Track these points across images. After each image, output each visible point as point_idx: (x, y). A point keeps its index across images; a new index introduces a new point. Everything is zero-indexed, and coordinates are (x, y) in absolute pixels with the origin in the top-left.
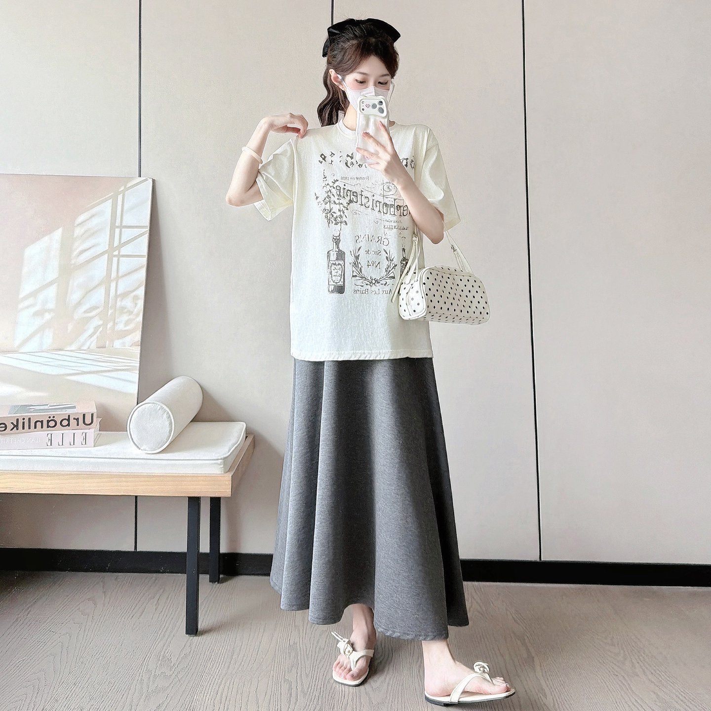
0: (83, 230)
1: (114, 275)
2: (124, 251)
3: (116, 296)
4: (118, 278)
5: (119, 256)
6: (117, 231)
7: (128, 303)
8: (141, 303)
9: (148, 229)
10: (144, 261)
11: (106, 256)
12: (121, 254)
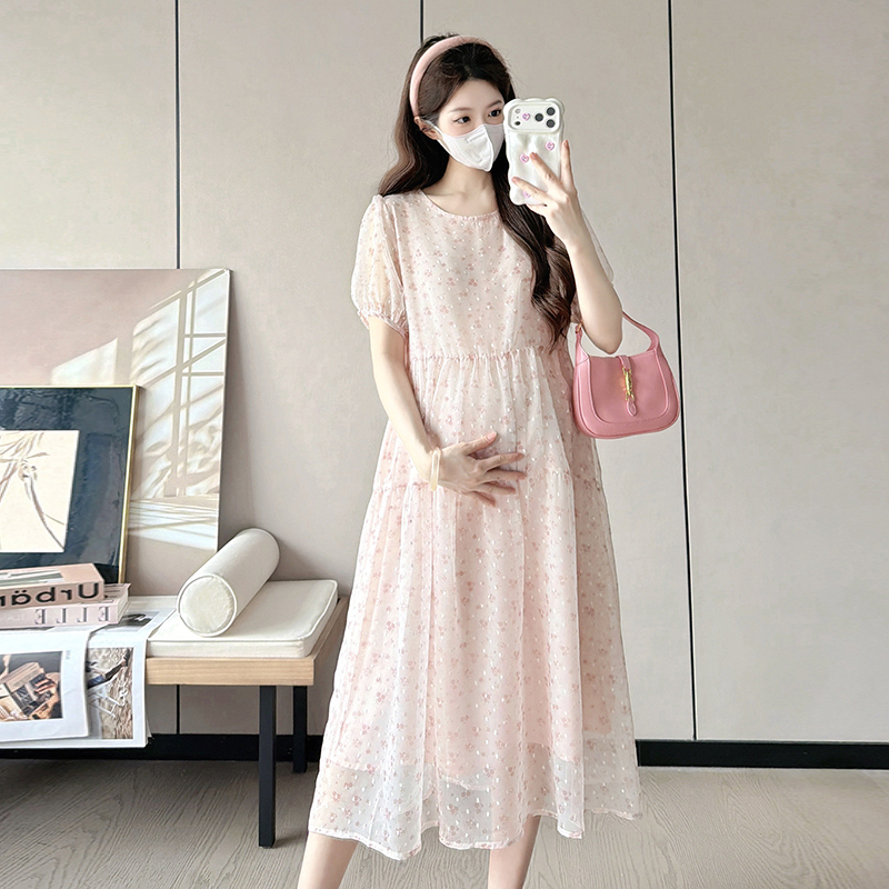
0: (143, 344)
1: (183, 399)
2: (196, 368)
3: (188, 428)
4: (189, 403)
5: (190, 374)
6: (187, 340)
7: (202, 436)
8: (219, 436)
9: (225, 338)
10: (223, 378)
11: (174, 374)
12: (193, 371)
